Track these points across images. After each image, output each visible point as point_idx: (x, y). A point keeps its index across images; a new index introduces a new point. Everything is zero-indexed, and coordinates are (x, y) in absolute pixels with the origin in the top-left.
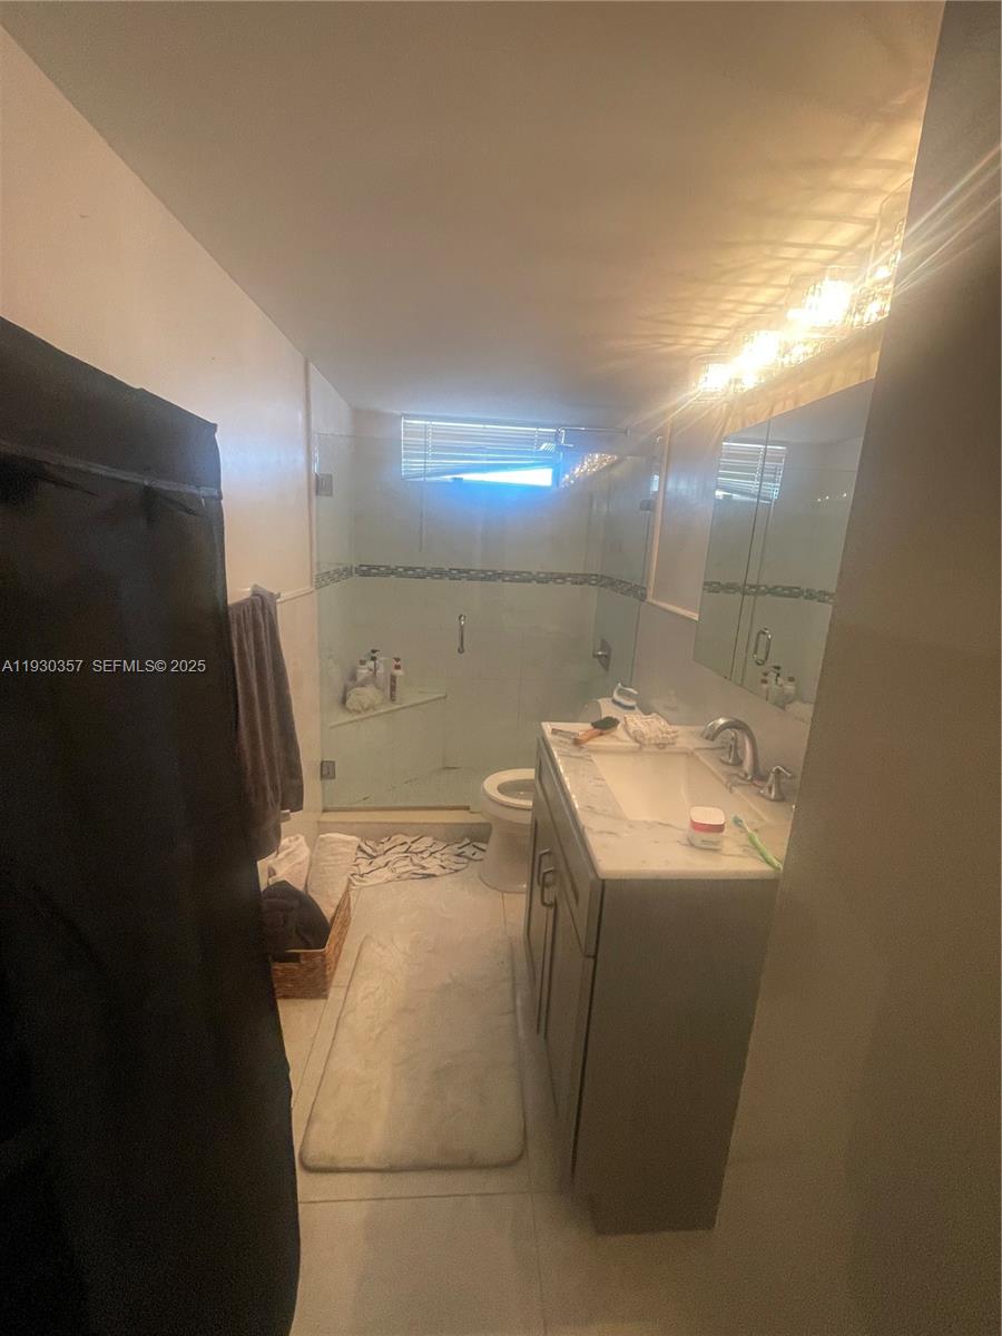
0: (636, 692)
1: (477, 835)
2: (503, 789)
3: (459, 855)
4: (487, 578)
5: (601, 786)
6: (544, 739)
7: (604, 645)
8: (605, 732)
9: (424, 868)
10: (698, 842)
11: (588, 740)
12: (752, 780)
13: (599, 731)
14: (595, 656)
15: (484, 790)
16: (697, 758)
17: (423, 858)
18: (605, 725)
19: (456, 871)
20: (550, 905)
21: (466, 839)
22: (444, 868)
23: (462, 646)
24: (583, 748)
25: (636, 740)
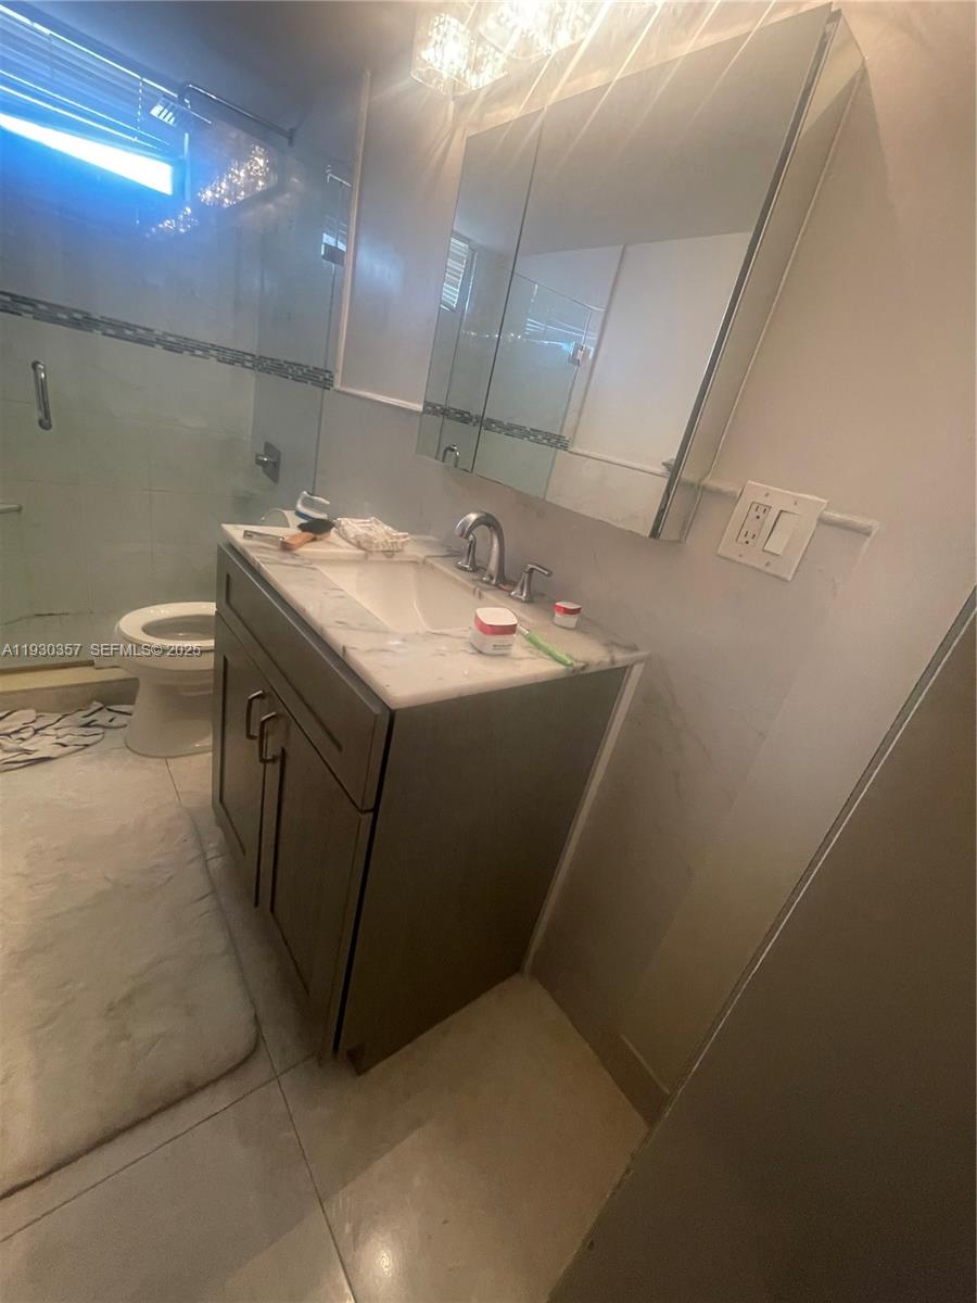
0: (328, 503)
1: (116, 696)
3: (87, 725)
7: (269, 449)
8: (318, 537)
9: (27, 752)
12: (496, 585)
14: (259, 462)
15: (119, 628)
16: (432, 567)
17: (23, 739)
18: (316, 528)
19: (87, 746)
20: (273, 760)
21: (95, 703)
22: (64, 746)
23: (47, 414)
24: (297, 555)
25: (359, 546)
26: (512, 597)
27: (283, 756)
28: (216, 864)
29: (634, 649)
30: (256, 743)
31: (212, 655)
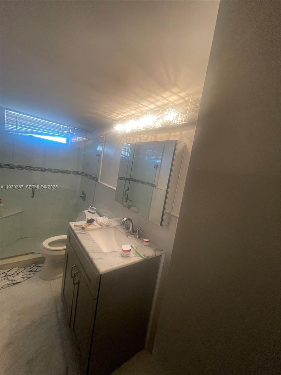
0: (96, 209)
1: (38, 262)
2: (51, 244)
3: (30, 271)
4: (42, 170)
5: (94, 242)
6: (71, 228)
7: (83, 193)
8: (91, 224)
9: (14, 280)
10: (125, 255)
11: (87, 227)
12: (132, 233)
13: (89, 224)
14: (80, 197)
15: (43, 246)
16: (117, 229)
17: (14, 277)
18: (91, 221)
19: (29, 278)
20: (76, 284)
21: (33, 264)
22: (24, 278)
23: (34, 195)
24: (85, 230)
25: (100, 225)
26: (135, 237)
27: (79, 283)
28: (60, 314)
29: (162, 250)
30: (73, 278)
31: (65, 251)
